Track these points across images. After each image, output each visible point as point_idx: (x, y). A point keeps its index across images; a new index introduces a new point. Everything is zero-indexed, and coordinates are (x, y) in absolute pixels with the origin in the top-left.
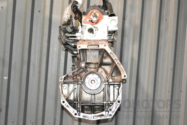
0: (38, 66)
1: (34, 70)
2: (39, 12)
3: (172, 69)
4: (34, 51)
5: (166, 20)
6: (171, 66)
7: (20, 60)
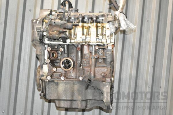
0: (28, 61)
1: (24, 65)
2: (31, 11)
3: (152, 67)
4: (25, 47)
5: (148, 21)
6: (151, 64)
7: (12, 55)
